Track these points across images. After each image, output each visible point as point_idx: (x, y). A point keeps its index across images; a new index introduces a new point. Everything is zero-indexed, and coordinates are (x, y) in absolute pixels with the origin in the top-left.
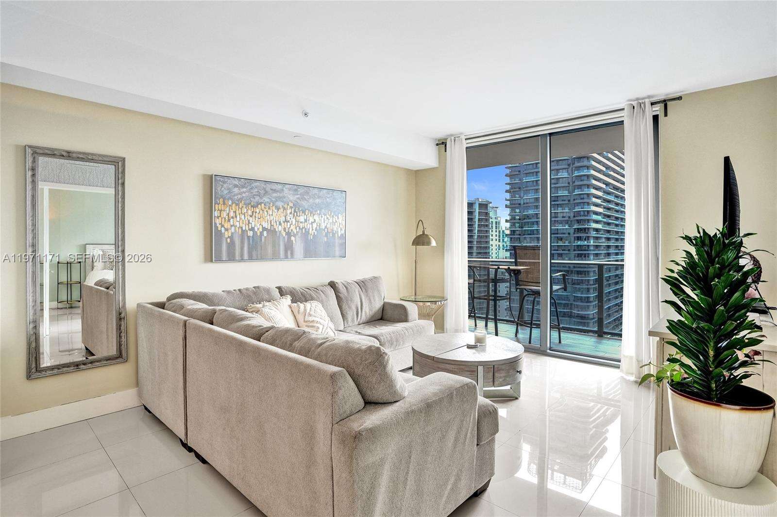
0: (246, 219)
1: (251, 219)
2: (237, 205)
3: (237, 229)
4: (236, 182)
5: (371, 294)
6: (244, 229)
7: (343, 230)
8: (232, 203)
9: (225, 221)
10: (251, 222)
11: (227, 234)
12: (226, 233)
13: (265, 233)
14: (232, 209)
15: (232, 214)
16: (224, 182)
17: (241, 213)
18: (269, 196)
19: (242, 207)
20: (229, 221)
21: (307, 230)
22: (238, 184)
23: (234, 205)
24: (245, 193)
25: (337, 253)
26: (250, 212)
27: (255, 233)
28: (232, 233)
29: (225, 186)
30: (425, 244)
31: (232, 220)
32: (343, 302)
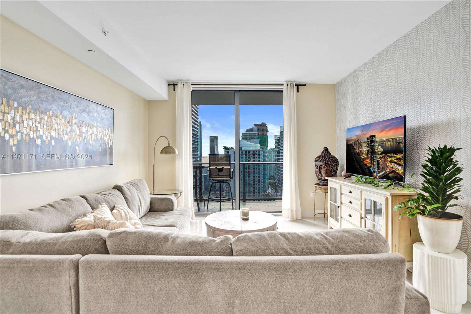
0: (34, 125)
1: (39, 126)
2: (24, 108)
3: (24, 137)
4: (23, 82)
5: (143, 192)
6: (32, 136)
7: (112, 141)
8: (19, 106)
9: (10, 125)
10: (39, 129)
11: (11, 142)
12: (11, 140)
13: (53, 142)
14: (18, 113)
15: (18, 118)
16: (9, 80)
17: (29, 118)
18: (56, 104)
19: (30, 112)
20: (14, 126)
21: (88, 140)
22: (25, 85)
23: (20, 108)
24: (33, 96)
25: (108, 162)
26: (38, 118)
27: (43, 141)
28: (18, 141)
29: (9, 83)
30: (172, 153)
31: (17, 125)
32: (130, 202)
